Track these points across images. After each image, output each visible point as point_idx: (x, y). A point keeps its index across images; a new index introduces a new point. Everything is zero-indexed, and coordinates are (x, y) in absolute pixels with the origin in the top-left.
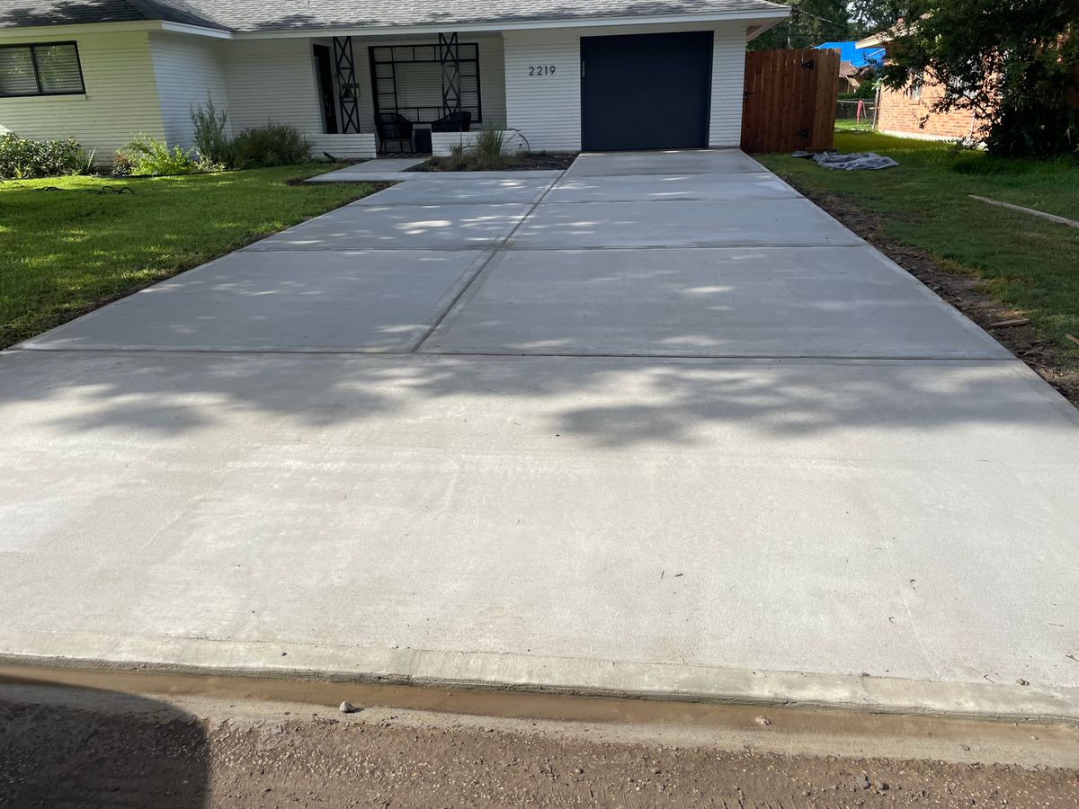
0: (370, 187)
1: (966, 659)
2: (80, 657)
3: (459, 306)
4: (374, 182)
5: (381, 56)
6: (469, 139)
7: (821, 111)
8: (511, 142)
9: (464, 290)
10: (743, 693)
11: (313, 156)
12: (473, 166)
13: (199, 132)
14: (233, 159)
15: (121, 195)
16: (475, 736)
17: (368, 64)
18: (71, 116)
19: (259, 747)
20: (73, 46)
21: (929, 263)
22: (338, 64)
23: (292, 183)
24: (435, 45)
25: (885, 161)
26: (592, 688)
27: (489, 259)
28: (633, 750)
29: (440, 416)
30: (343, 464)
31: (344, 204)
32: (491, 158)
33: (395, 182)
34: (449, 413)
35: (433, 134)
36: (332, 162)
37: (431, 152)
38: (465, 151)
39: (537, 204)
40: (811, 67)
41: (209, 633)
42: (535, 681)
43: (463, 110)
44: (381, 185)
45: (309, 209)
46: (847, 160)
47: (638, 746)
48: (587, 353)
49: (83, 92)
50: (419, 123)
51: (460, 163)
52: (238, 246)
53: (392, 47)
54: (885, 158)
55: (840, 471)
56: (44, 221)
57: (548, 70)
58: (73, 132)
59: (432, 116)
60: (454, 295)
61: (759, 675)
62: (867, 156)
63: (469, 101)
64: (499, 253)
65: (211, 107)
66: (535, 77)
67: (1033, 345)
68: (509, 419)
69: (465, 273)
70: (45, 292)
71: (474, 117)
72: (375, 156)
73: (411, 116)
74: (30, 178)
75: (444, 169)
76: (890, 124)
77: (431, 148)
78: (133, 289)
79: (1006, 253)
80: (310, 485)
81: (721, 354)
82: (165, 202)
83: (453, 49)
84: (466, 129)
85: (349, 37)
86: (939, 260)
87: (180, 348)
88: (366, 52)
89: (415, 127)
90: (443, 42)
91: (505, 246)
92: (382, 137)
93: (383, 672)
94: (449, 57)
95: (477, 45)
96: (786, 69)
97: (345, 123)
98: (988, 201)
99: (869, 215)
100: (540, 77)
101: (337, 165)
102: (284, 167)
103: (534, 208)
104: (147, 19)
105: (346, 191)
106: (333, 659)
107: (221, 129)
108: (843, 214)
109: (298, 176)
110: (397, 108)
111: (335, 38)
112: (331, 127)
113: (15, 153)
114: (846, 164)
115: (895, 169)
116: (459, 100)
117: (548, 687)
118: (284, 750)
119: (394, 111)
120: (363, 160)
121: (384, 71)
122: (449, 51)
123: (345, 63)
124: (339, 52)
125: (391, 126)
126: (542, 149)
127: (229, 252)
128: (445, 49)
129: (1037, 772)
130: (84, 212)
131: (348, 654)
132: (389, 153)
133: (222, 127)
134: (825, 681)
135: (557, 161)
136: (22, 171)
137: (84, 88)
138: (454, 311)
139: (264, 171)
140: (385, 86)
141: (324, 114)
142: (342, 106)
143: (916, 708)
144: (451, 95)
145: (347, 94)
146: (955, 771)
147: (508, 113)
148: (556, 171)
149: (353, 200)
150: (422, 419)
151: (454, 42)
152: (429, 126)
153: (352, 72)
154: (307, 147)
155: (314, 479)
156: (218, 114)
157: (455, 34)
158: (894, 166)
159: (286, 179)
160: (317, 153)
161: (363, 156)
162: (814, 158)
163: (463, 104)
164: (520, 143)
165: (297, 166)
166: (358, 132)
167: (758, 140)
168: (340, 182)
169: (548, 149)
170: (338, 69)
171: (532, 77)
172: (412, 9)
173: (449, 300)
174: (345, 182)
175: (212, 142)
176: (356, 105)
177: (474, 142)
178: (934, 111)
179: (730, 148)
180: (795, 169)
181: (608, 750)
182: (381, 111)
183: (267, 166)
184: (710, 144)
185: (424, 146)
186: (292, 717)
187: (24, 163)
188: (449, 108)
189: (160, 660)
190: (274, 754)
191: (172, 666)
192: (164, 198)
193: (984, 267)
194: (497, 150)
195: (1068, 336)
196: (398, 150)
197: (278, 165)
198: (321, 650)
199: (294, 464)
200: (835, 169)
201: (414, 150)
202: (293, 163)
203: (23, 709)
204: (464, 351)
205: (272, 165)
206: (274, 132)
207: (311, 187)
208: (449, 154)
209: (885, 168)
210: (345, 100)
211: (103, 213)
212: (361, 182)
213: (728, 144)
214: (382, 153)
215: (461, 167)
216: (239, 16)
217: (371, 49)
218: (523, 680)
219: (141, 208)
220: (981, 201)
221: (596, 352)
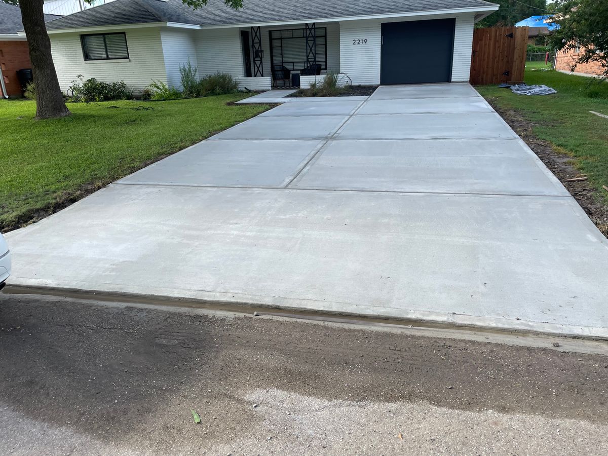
0: (268, 107)
1: (498, 310)
2: (160, 295)
3: (308, 167)
4: (270, 103)
5: (275, 35)
6: (319, 79)
7: (517, 61)
8: (342, 81)
9: (310, 160)
10: (404, 317)
11: (239, 89)
12: (321, 94)
13: (183, 78)
14: (200, 91)
15: (148, 111)
16: (302, 325)
17: (268, 40)
18: (122, 70)
19: (226, 323)
20: (123, 35)
21: (549, 149)
22: (253, 41)
23: (229, 104)
24: (303, 29)
25: (550, 90)
26: (347, 313)
27: (324, 145)
28: (359, 331)
29: (295, 215)
30: (254, 233)
31: (255, 115)
32: (331, 90)
33: (280, 103)
34: (300, 214)
35: (301, 77)
36: (249, 93)
37: (300, 86)
38: (318, 85)
39: (352, 116)
40: (511, 37)
41: (205, 289)
42: (326, 309)
43: (317, 63)
44: (273, 105)
45: (238, 119)
46: (530, 89)
47: (362, 330)
48: (364, 190)
49: (128, 58)
50: (294, 70)
51: (314, 92)
52: (205, 138)
53: (281, 30)
54: (550, 88)
55: (468, 242)
56: (115, 124)
57: (363, 41)
58: (122, 78)
59: (301, 66)
60: (305, 162)
61: (412, 311)
62: (541, 87)
63: (320, 58)
64: (329, 142)
65: (189, 65)
66: (357, 45)
67: (584, 190)
68: (325, 218)
69: (311, 152)
70: (122, 159)
71: (323, 67)
72: (270, 88)
73: (289, 67)
74: (103, 101)
75: (306, 96)
76: (562, 66)
77: (300, 84)
78: (160, 157)
79: (592, 144)
80: (241, 240)
81: (428, 191)
82: (169, 115)
83: (313, 31)
84: (318, 74)
85: (259, 27)
86: (554, 147)
87: (185, 184)
88: (267, 34)
89: (292, 72)
90: (307, 27)
91: (333, 138)
92: (274, 78)
93: (270, 304)
94: (311, 35)
95: (326, 28)
96: (497, 37)
97: (256, 71)
98: (598, 114)
99: (527, 122)
100: (359, 45)
101: (251, 94)
102: (225, 95)
103: (350, 118)
104: (160, 21)
105: (255, 109)
106: (251, 299)
107: (194, 75)
108: (514, 122)
109: (232, 100)
110: (283, 63)
111: (252, 27)
112: (248, 74)
113: (95, 89)
114: (527, 92)
115: (555, 95)
116: (315, 58)
117: (331, 312)
118: (235, 325)
119: (281, 64)
120: (264, 91)
121: (276, 43)
122: (310, 32)
123: (256, 40)
124: (254, 34)
125: (280, 73)
126: (359, 84)
127: (201, 141)
128: (308, 32)
129: (512, 346)
130: (132, 119)
131: (257, 298)
132: (278, 86)
133: (195, 75)
134: (438, 314)
135: (366, 90)
136: (99, 97)
137: (128, 56)
138: (305, 170)
139: (214, 97)
140: (277, 51)
141: (245, 66)
142: (254, 62)
143: (472, 325)
144: (311, 56)
145: (257, 56)
146: (479, 344)
147: (341, 65)
148: (365, 97)
149: (259, 113)
150: (288, 216)
151: (313, 27)
152: (299, 72)
153: (260, 45)
154: (236, 84)
155: (243, 238)
156: (193, 68)
157: (314, 24)
158: (555, 93)
159: (226, 102)
160: (241, 87)
161: (265, 89)
162: (511, 88)
163: (317, 60)
164: (347, 80)
165: (232, 95)
166: (262, 76)
167: (480, 77)
168: (253, 103)
169: (362, 84)
170: (253, 43)
171: (354, 46)
172: (292, 11)
173: (302, 165)
174: (255, 103)
175: (189, 83)
176: (261, 62)
177: (322, 81)
178: (579, 63)
179: (463, 82)
180: (497, 95)
181: (350, 331)
182: (274, 65)
183: (217, 95)
184: (452, 80)
185: (296, 83)
186: (237, 316)
187: (100, 94)
188: (309, 62)
189: (189, 297)
190: (231, 325)
191: (193, 299)
192: (168, 113)
193: (576, 151)
194: (335, 84)
195: (604, 186)
196: (283, 85)
197: (222, 94)
198: (247, 296)
199: (235, 233)
200: (521, 94)
201: (291, 85)
202: (229, 93)
203: (142, 310)
204: (308, 188)
205: (219, 94)
206: (220, 77)
207: (238, 106)
208: (309, 87)
209: (549, 94)
210: (256, 59)
211: (141, 120)
212: (263, 103)
213: (462, 80)
214: (275, 87)
215: (314, 95)
216: (204, 16)
217: (270, 32)
218: (321, 309)
219: (158, 118)
220: (594, 115)
221: (369, 190)
